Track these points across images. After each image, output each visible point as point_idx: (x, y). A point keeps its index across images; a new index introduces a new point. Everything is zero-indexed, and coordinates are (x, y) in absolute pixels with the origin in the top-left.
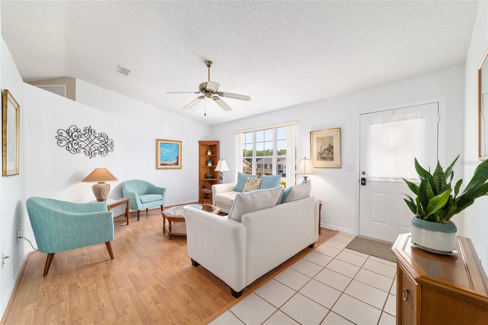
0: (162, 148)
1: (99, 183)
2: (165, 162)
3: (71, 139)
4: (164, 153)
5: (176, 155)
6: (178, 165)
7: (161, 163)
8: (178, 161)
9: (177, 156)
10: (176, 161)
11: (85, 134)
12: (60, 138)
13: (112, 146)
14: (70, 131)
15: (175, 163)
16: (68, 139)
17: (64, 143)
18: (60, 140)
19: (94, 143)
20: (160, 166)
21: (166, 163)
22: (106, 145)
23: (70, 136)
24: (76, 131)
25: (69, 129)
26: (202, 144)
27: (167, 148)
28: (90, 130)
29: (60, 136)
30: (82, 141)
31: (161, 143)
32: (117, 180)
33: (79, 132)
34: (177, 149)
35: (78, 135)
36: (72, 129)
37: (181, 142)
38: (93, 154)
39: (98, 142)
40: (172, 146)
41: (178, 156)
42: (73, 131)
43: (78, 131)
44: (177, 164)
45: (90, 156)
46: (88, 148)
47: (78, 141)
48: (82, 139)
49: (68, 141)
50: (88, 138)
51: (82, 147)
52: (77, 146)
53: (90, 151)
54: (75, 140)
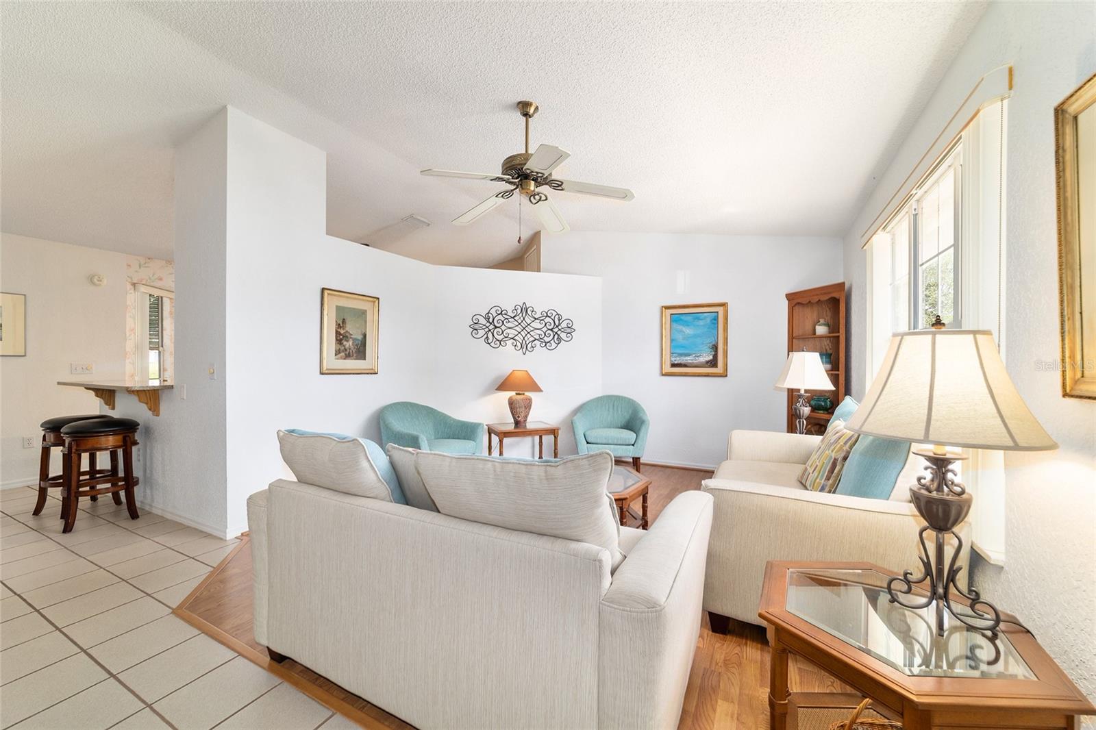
0: (675, 325)
1: (517, 394)
2: (683, 358)
3: (491, 327)
4: (679, 337)
5: (710, 341)
6: (717, 367)
7: (671, 360)
8: (715, 357)
9: (714, 343)
10: (711, 357)
11: (514, 317)
12: (476, 326)
13: (569, 330)
14: (489, 315)
15: (707, 362)
16: (487, 327)
17: (482, 333)
18: (475, 329)
19: (532, 329)
20: (667, 368)
21: (683, 362)
22: (556, 330)
23: (490, 323)
24: (501, 314)
25: (488, 313)
26: (796, 301)
27: (688, 325)
28: (525, 309)
29: (476, 323)
30: (510, 328)
31: (671, 314)
32: (542, 391)
33: (505, 314)
34: (713, 323)
35: (503, 319)
36: (493, 311)
37: (724, 305)
38: (529, 346)
39: (539, 326)
40: (698, 319)
41: (717, 343)
42: (495, 315)
43: (503, 313)
44: (713, 363)
45: (524, 350)
46: (519, 338)
47: (503, 328)
48: (510, 325)
49: (487, 330)
50: (520, 321)
51: (511, 336)
52: (502, 337)
53: (524, 342)
54: (499, 327)
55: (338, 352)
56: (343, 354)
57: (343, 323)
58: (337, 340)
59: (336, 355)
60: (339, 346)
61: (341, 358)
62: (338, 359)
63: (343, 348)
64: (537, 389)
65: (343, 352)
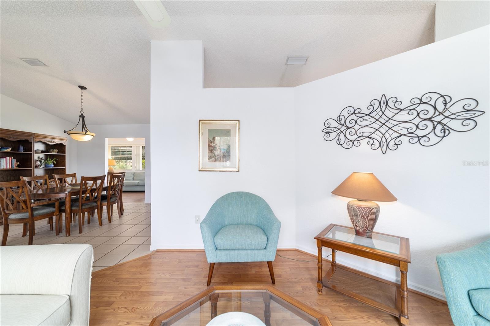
1: (359, 201)
3: (344, 128)
11: (370, 114)
12: (328, 130)
14: (341, 117)
16: (339, 129)
17: (333, 135)
18: (327, 133)
19: (396, 123)
22: (438, 118)
23: (342, 125)
24: (354, 113)
25: (339, 116)
28: (384, 103)
29: (328, 127)
30: (364, 127)
33: (359, 113)
35: (356, 118)
36: (345, 113)
38: (392, 144)
39: (407, 118)
42: (347, 115)
43: (356, 112)
45: (384, 149)
46: (377, 136)
47: (357, 127)
48: (365, 123)
49: (339, 131)
50: (377, 117)
51: (366, 135)
52: (355, 136)
53: (384, 139)
54: (351, 128)
55: (210, 158)
56: (213, 159)
57: (213, 140)
58: (209, 150)
59: (209, 159)
60: (210, 154)
61: (212, 161)
62: (210, 162)
63: (214, 155)
64: (389, 197)
65: (214, 157)
